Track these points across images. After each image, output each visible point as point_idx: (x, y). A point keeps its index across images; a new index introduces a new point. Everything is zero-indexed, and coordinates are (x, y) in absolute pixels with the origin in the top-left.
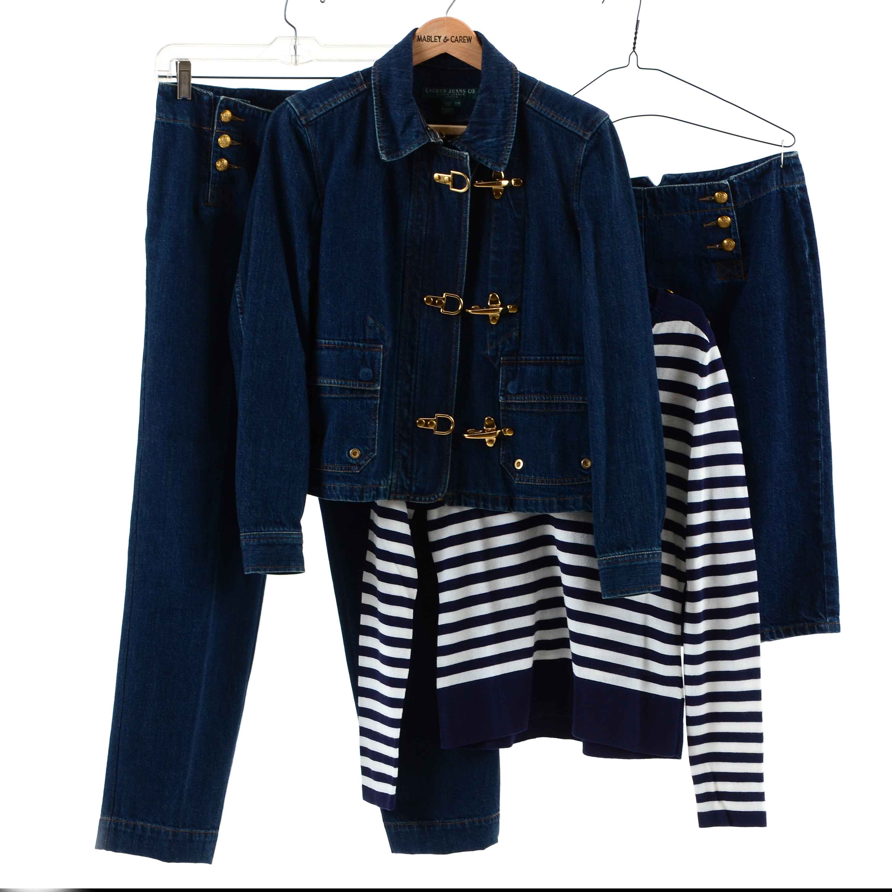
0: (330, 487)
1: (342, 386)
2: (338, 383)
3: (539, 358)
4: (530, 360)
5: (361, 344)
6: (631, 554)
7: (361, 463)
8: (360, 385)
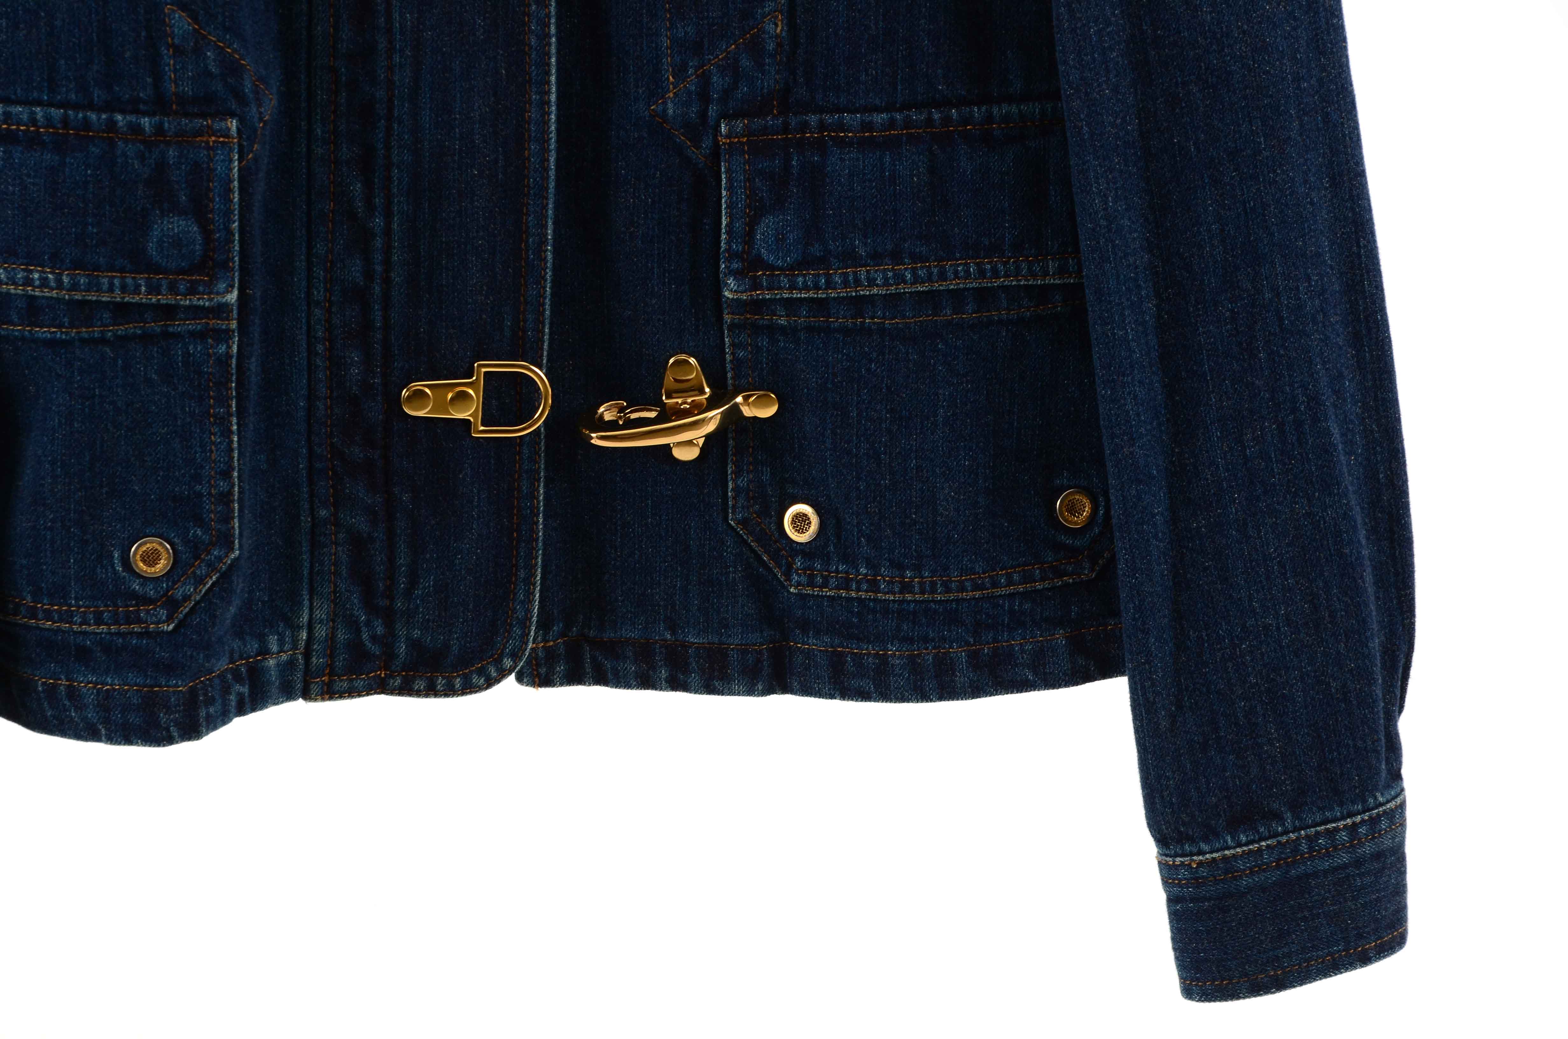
0: (51, 691)
1: (78, 297)
2: (59, 281)
3: (880, 118)
4: (841, 127)
5: (145, 121)
6: (1284, 839)
7: (179, 594)
8: (154, 289)
